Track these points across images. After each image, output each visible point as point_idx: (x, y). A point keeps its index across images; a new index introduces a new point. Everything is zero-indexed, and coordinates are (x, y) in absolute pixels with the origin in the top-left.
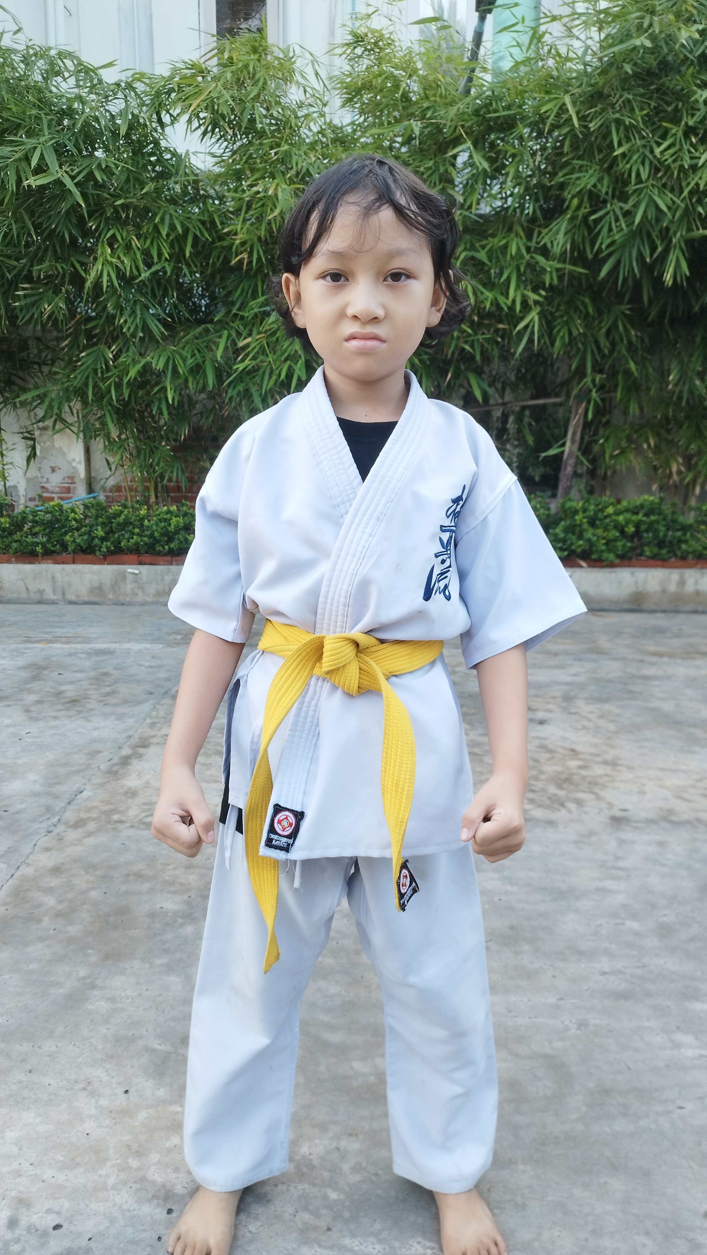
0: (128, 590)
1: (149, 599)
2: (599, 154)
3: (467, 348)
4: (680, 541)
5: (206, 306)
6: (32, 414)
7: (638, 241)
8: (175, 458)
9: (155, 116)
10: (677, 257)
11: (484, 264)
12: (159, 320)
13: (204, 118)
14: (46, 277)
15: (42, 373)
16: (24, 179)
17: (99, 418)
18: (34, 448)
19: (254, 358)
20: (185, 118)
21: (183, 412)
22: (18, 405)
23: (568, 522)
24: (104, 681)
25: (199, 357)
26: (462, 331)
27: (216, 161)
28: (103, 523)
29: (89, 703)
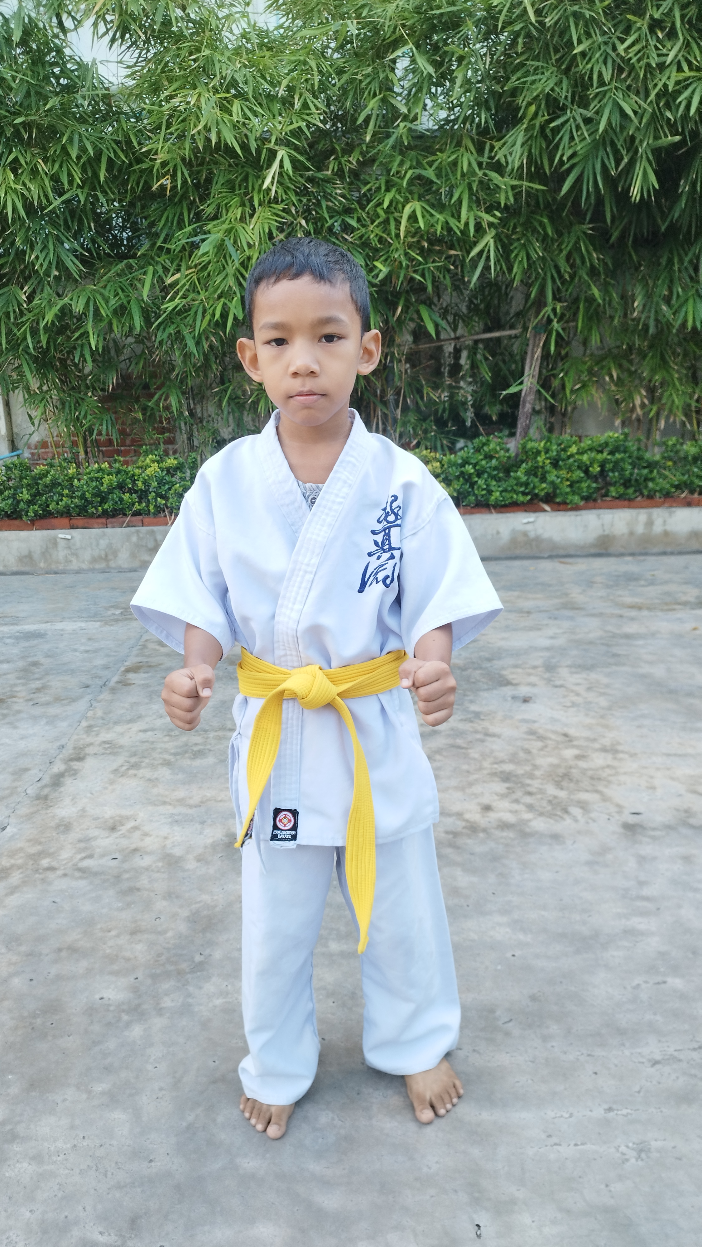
0: (61, 558)
1: (84, 566)
2: (555, 54)
3: (418, 277)
4: (646, 479)
5: (128, 239)
7: (601, 153)
8: (104, 410)
9: (54, 20)
10: (645, 169)
11: (432, 182)
12: (76, 257)
13: (112, 21)
17: (17, 368)
19: (184, 297)
20: (90, 20)
21: (110, 359)
23: (530, 464)
24: (34, 673)
25: (122, 297)
26: (412, 259)
27: (128, 72)
28: (28, 485)
29: (16, 702)
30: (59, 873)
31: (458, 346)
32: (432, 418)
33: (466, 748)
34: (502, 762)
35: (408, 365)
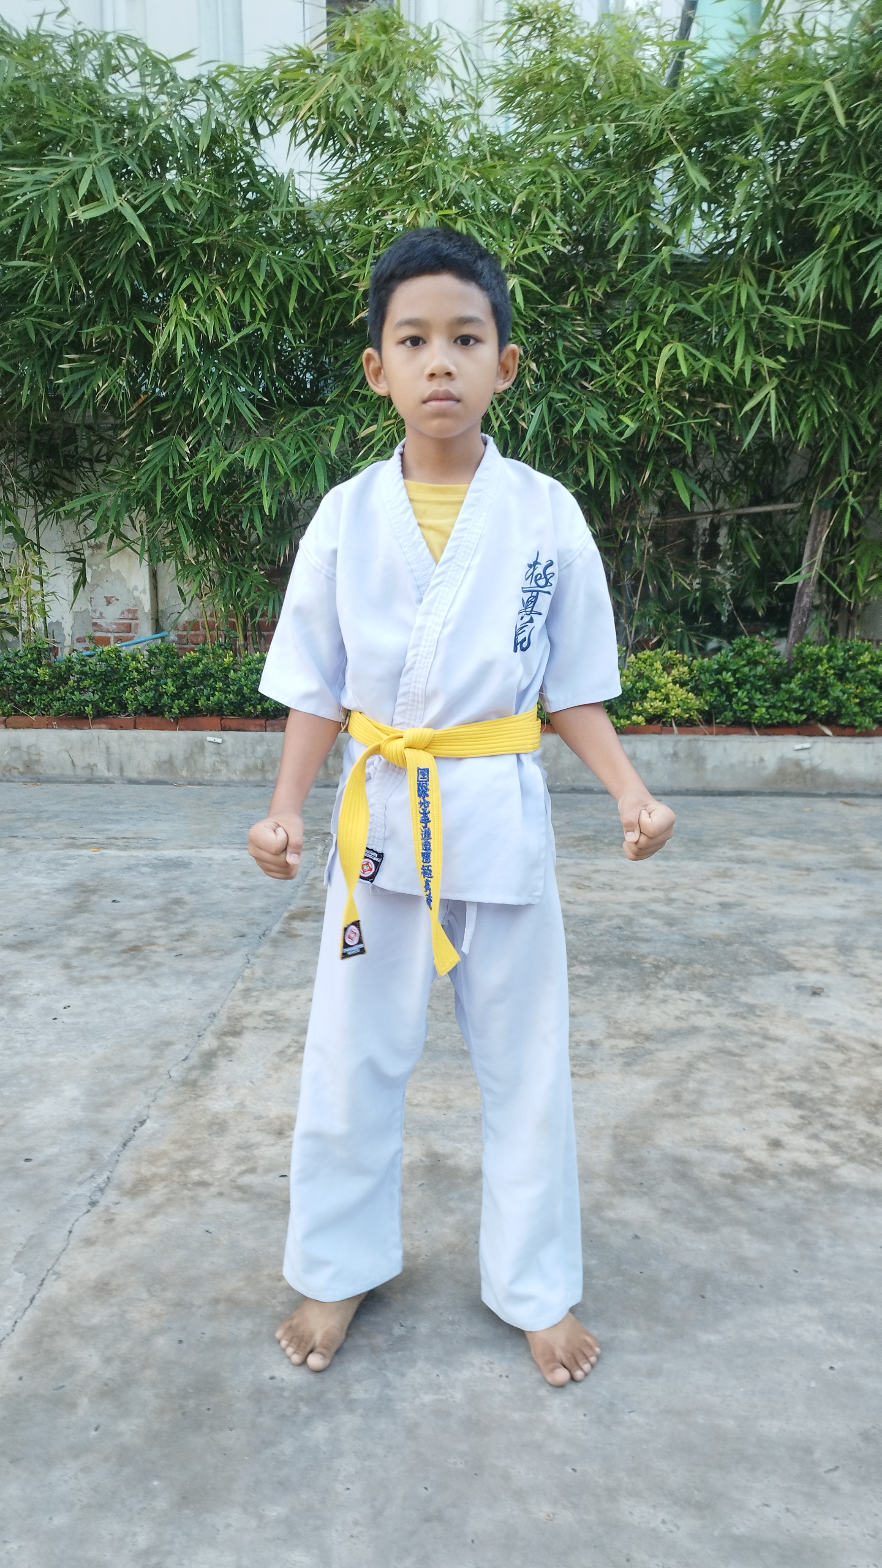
0: (208, 766)
1: (235, 777)
2: (868, 165)
3: (674, 435)
5: (312, 382)
6: (81, 526)
8: (271, 587)
9: (247, 125)
11: (699, 319)
12: (252, 401)
13: (315, 126)
14: (100, 344)
15: (94, 472)
16: (68, 210)
17: (171, 533)
18: (83, 572)
19: (380, 453)
20: (288, 126)
21: (282, 525)
22: (63, 516)
23: (807, 674)
24: (176, 914)
25: (305, 452)
26: (666, 413)
27: (327, 185)
28: (175, 675)
29: (155, 952)
30: (214, 1190)
31: (716, 521)
32: (679, 610)
33: (741, 1056)
34: (790, 1078)
35: (651, 543)
